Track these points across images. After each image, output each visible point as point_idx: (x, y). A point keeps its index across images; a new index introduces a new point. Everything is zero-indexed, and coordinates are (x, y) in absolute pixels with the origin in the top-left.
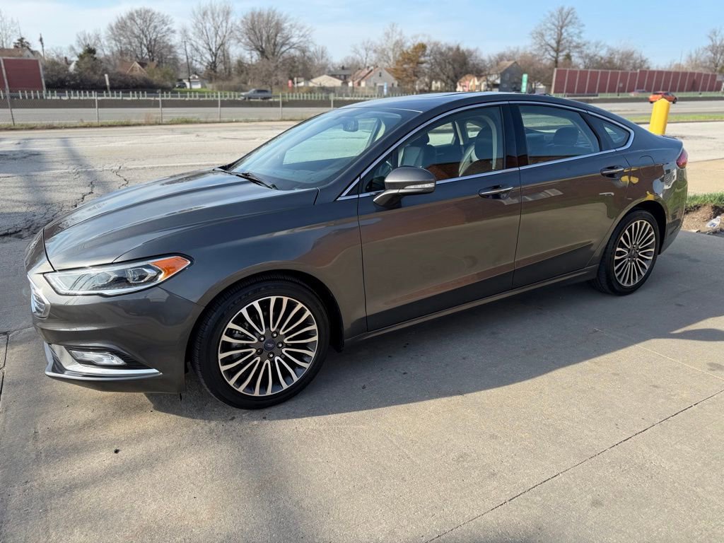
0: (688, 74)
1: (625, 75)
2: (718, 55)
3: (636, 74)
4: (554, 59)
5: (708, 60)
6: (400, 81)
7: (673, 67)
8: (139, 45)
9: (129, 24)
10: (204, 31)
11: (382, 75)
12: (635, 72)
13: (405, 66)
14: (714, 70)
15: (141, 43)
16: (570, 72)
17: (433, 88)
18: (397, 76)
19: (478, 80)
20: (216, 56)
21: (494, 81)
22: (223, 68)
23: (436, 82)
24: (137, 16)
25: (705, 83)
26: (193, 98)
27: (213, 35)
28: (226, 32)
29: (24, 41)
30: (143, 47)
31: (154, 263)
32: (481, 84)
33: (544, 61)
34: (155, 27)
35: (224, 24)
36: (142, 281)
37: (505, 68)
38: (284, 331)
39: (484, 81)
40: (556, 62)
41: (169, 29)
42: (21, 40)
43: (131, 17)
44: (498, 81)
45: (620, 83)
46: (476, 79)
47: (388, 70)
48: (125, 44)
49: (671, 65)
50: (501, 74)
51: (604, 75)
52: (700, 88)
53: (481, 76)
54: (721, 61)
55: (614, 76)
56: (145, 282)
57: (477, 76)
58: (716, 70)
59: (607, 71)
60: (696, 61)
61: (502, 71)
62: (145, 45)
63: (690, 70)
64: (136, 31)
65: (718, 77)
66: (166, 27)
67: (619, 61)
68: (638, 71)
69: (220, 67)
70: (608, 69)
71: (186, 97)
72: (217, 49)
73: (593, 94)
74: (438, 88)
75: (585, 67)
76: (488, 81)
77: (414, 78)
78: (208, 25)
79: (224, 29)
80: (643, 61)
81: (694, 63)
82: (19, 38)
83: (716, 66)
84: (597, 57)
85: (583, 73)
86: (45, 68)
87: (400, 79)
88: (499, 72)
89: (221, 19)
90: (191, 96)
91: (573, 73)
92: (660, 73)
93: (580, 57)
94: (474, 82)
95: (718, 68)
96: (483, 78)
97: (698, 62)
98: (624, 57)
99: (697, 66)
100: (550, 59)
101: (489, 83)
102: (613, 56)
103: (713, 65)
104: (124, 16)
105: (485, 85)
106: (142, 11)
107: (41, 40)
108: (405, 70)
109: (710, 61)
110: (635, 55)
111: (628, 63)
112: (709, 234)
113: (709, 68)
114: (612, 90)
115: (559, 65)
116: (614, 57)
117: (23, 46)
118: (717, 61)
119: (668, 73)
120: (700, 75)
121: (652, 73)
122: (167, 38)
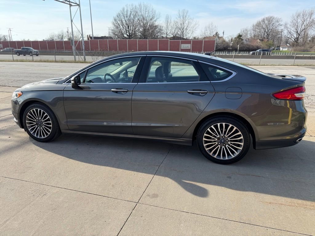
8: (264, 32)
9: (262, 24)
10: (296, 24)
15: (265, 31)
20: (299, 35)
22: (302, 40)
24: (266, 20)
26: (277, 55)
27: (301, 25)
28: (309, 23)
29: (218, 33)
30: (265, 33)
34: (273, 24)
35: (308, 19)
38: (43, 120)
41: (279, 24)
42: (217, 33)
43: (263, 21)
48: (258, 32)
62: (266, 32)
64: (264, 26)
66: (278, 23)
69: (301, 40)
71: (274, 54)
72: (301, 32)
78: (299, 20)
79: (308, 22)
82: (216, 32)
86: (217, 43)
89: (307, 17)
90: (276, 54)
104: (260, 20)
106: (269, 17)
107: (223, 32)
117: (217, 35)
122: (277, 28)
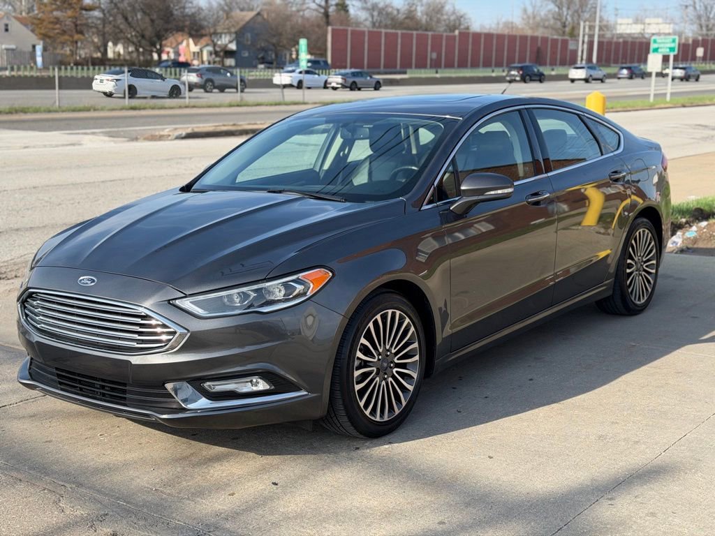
0: (529, 38)
1: (437, 39)
2: (565, 9)
3: (455, 37)
4: (322, 11)
5: (550, 16)
6: (48, 40)
7: (501, 26)
11: (9, 27)
12: (451, 34)
13: (56, 13)
14: (561, 32)
16: (353, 33)
17: (110, 55)
18: (43, 31)
19: (196, 44)
21: (226, 45)
23: (115, 44)
25: (554, 53)
31: (304, 277)
32: (201, 50)
33: (307, 14)
36: (291, 296)
37: (242, 23)
38: (395, 349)
39: (207, 45)
40: (326, 15)
44: (233, 47)
45: (432, 51)
46: (191, 41)
47: (22, 21)
49: (498, 24)
50: (236, 33)
51: (407, 39)
52: (548, 61)
53: (202, 36)
54: (569, 19)
55: (422, 40)
56: (293, 297)
57: (191, 36)
58: (564, 32)
59: (410, 32)
60: (534, 18)
61: (238, 27)
63: (529, 33)
65: (570, 42)
67: (425, 17)
68: (457, 32)
70: (411, 29)
73: (393, 70)
74: (119, 54)
75: (374, 24)
76: (215, 45)
77: (76, 37)
80: (460, 18)
81: (531, 21)
83: (564, 26)
84: (390, 10)
85: (374, 36)
87: (49, 37)
88: (233, 30)
91: (358, 35)
92: (489, 36)
93: (364, 9)
94: (188, 45)
95: (567, 30)
96: (204, 41)
97: (538, 18)
98: (431, 8)
99: (537, 26)
100: (316, 10)
101: (218, 49)
102: (413, 9)
103: (559, 25)
105: (211, 54)
108: (57, 21)
109: (554, 18)
110: (448, 8)
111: (438, 21)
112: (676, 253)
113: (553, 28)
114: (421, 65)
115: (331, 19)
116: (416, 10)
118: (564, 18)
119: (500, 37)
120: (545, 40)
121: (477, 36)
